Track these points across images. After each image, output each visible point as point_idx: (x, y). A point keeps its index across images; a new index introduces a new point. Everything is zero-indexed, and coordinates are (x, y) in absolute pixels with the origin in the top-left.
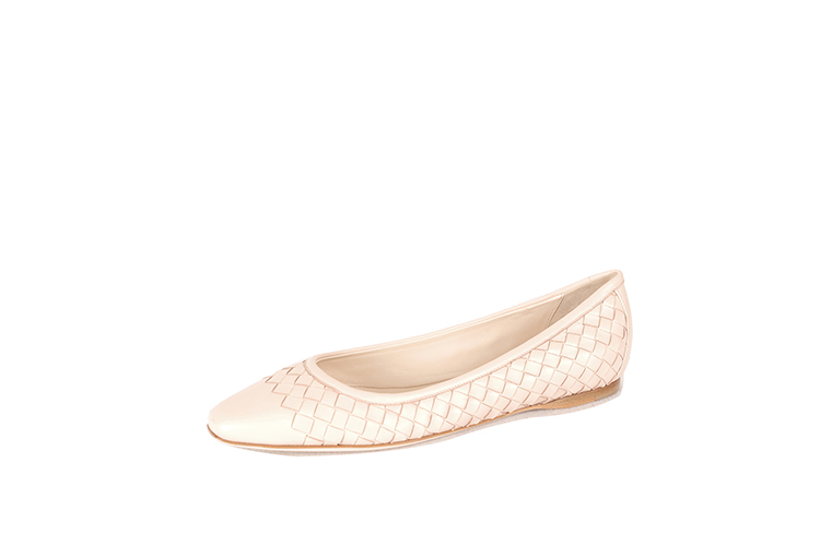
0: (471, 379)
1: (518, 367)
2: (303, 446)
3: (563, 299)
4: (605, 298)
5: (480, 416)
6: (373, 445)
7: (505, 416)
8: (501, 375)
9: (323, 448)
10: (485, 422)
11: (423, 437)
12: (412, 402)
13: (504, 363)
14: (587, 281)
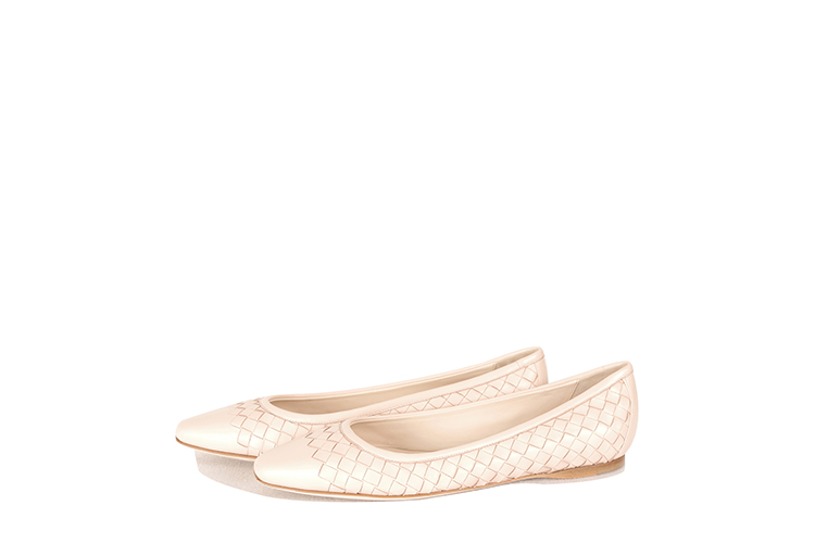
0: (480, 446)
1: (524, 438)
2: (328, 492)
3: (578, 384)
4: (613, 385)
5: (486, 478)
6: (387, 496)
7: (511, 480)
8: (508, 445)
9: (359, 496)
10: (490, 485)
11: (432, 493)
12: (425, 462)
13: (512, 435)
14: (601, 370)
